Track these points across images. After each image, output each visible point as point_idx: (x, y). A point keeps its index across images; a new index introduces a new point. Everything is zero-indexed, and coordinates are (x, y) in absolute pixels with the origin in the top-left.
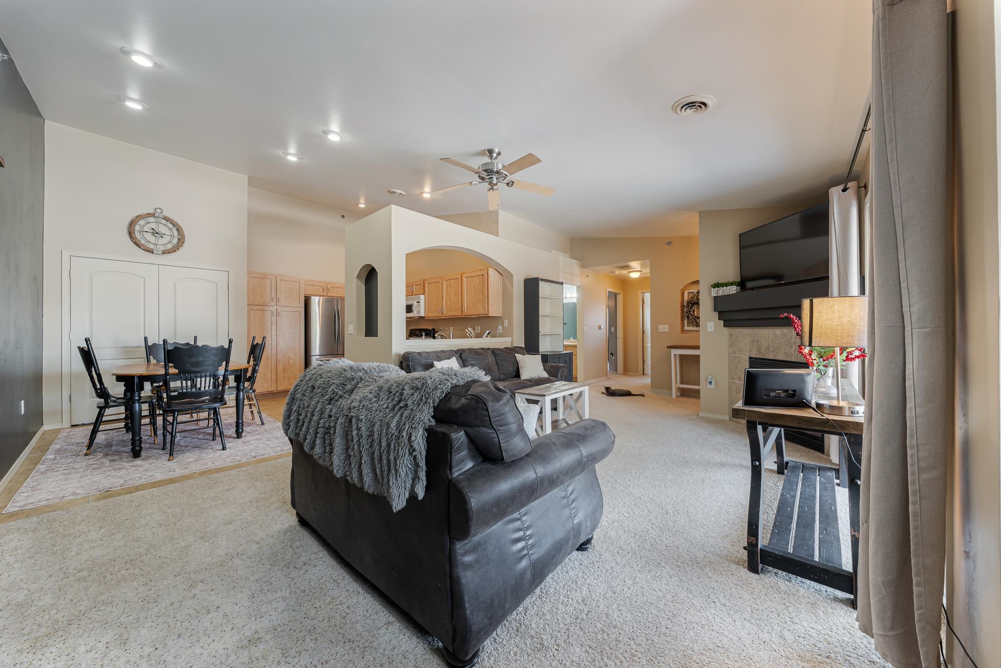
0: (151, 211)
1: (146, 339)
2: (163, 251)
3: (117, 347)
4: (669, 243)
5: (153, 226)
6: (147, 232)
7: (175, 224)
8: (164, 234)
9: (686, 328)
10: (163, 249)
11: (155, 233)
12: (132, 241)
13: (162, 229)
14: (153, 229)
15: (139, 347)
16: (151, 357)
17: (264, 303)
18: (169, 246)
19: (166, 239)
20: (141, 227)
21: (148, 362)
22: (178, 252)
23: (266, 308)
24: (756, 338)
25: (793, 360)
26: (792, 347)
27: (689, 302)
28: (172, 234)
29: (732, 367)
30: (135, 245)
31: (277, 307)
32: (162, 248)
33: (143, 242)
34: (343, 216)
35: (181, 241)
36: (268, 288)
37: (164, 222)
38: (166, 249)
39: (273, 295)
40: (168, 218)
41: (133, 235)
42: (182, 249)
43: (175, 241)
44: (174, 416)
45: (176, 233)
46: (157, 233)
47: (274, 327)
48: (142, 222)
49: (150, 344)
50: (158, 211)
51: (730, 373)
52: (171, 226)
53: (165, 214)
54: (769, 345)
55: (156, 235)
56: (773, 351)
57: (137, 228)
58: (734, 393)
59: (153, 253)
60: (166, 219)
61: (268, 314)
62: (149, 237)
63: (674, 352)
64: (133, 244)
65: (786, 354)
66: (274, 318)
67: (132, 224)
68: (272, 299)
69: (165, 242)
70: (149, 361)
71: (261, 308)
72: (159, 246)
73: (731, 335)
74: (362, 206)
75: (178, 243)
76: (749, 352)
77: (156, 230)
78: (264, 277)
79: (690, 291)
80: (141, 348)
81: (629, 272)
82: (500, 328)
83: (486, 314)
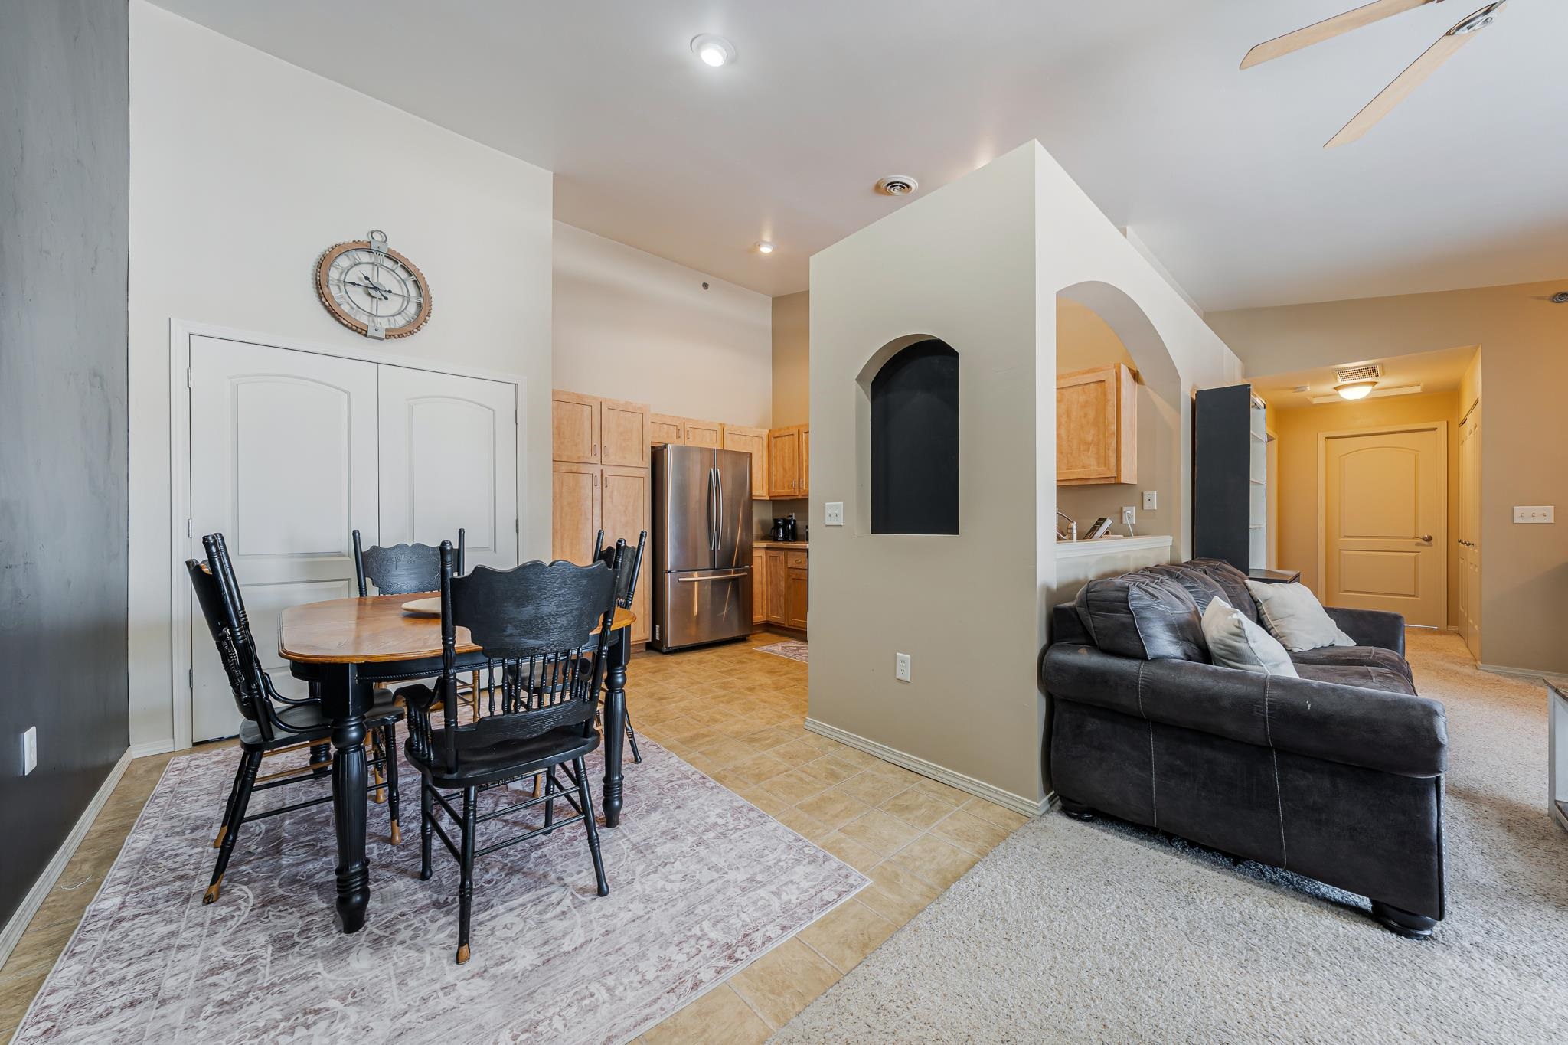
0: (363, 238)
1: (356, 535)
2: (386, 330)
3: (292, 555)
5: (368, 270)
6: (353, 284)
7: (412, 269)
8: (390, 292)
10: (388, 327)
11: (372, 289)
12: (323, 303)
13: (386, 279)
14: (367, 278)
15: (340, 554)
16: (369, 581)
17: (579, 458)
18: (400, 321)
19: (393, 304)
20: (341, 274)
21: (361, 595)
22: (418, 335)
23: (583, 468)
28: (406, 295)
30: (328, 316)
31: (602, 467)
32: (386, 324)
33: (345, 308)
34: (705, 286)
35: (423, 310)
36: (587, 424)
37: (388, 263)
38: (392, 327)
39: (596, 441)
40: (399, 254)
41: (326, 290)
42: (425, 328)
43: (412, 309)
44: (466, 795)
45: (413, 291)
46: (375, 288)
47: (597, 511)
48: (344, 262)
49: (365, 548)
50: (377, 236)
52: (404, 275)
53: (393, 245)
55: (373, 292)
57: (334, 274)
59: (366, 335)
60: (392, 257)
61: (586, 480)
62: (359, 296)
64: (325, 312)
66: (597, 492)
67: (323, 264)
68: (592, 448)
69: (390, 312)
70: (362, 592)
71: (574, 467)
72: (379, 320)
74: (766, 250)
75: (418, 314)
77: (374, 280)
78: (578, 401)
80: (344, 556)
81: (1336, 388)
82: (1132, 512)
83: (1112, 477)
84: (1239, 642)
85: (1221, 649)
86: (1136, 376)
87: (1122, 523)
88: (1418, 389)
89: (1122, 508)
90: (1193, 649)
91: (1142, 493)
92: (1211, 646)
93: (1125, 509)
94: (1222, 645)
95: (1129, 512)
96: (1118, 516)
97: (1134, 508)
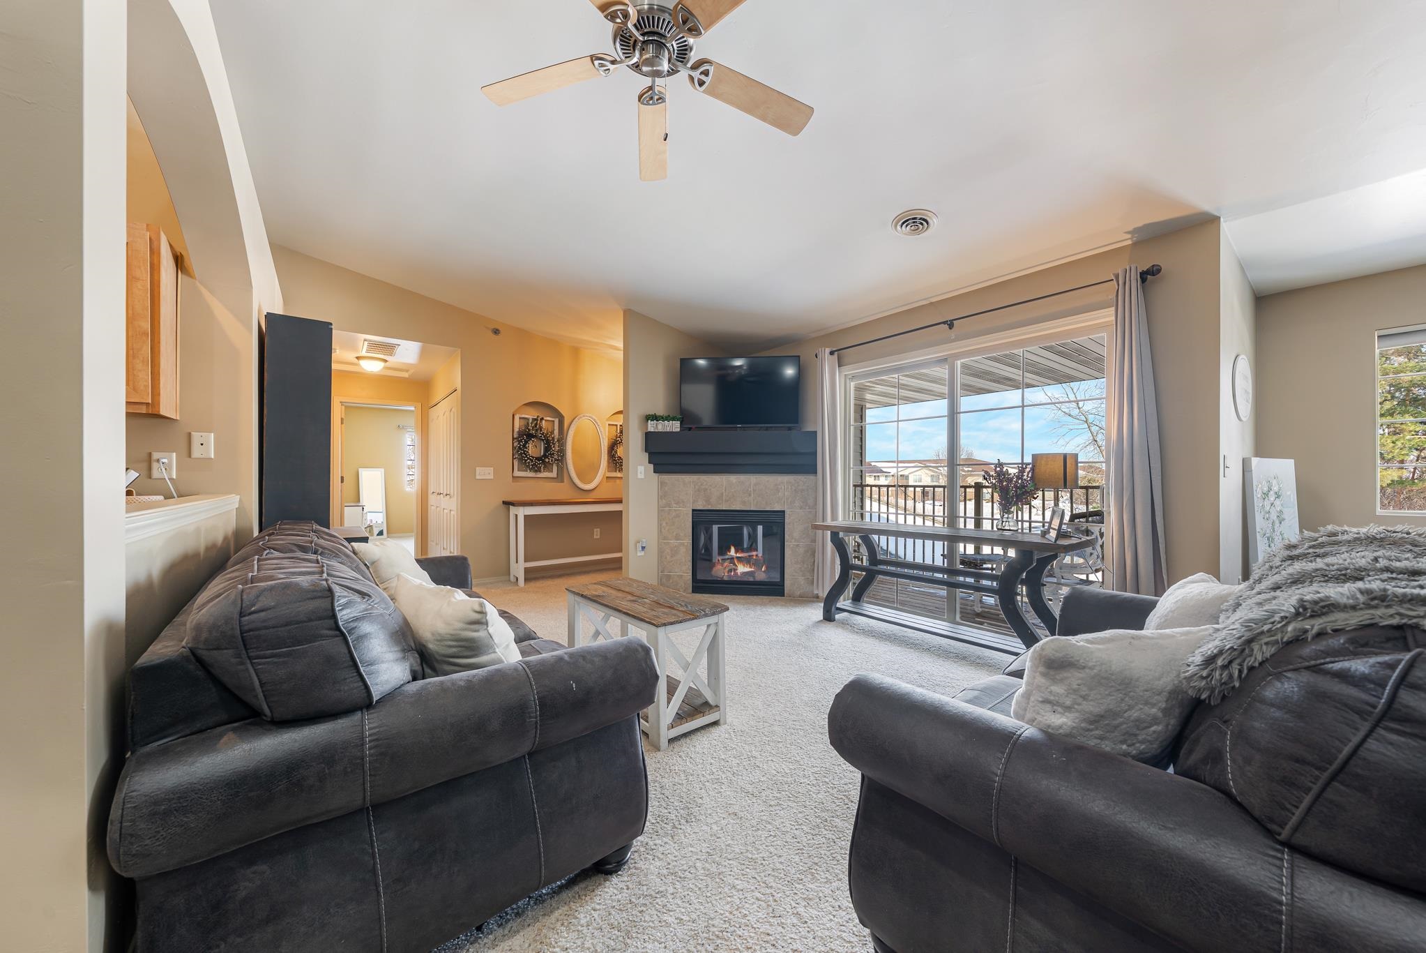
4: (496, 332)
9: (517, 473)
24: (703, 487)
25: (753, 508)
26: (750, 495)
27: (521, 434)
29: (664, 524)
51: (660, 531)
54: (722, 494)
56: (726, 501)
58: (668, 557)
63: (522, 512)
65: (744, 503)
73: (662, 484)
76: (693, 503)
79: (523, 416)
81: (358, 358)
82: (170, 462)
83: (142, 403)
84: (476, 631)
85: (450, 647)
86: (179, 260)
87: (150, 476)
88: (406, 375)
89: (150, 455)
90: (414, 659)
91: (189, 435)
92: (431, 646)
93: (155, 456)
94: (452, 640)
95: (164, 460)
96: (145, 465)
97: (175, 454)
